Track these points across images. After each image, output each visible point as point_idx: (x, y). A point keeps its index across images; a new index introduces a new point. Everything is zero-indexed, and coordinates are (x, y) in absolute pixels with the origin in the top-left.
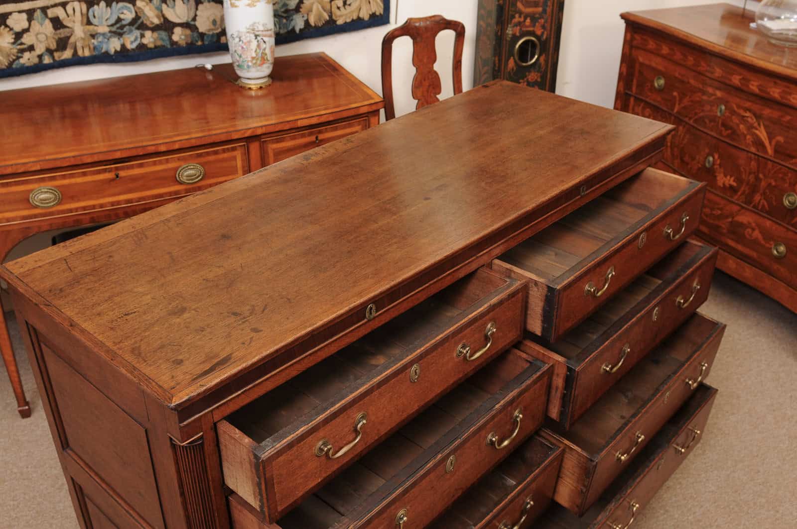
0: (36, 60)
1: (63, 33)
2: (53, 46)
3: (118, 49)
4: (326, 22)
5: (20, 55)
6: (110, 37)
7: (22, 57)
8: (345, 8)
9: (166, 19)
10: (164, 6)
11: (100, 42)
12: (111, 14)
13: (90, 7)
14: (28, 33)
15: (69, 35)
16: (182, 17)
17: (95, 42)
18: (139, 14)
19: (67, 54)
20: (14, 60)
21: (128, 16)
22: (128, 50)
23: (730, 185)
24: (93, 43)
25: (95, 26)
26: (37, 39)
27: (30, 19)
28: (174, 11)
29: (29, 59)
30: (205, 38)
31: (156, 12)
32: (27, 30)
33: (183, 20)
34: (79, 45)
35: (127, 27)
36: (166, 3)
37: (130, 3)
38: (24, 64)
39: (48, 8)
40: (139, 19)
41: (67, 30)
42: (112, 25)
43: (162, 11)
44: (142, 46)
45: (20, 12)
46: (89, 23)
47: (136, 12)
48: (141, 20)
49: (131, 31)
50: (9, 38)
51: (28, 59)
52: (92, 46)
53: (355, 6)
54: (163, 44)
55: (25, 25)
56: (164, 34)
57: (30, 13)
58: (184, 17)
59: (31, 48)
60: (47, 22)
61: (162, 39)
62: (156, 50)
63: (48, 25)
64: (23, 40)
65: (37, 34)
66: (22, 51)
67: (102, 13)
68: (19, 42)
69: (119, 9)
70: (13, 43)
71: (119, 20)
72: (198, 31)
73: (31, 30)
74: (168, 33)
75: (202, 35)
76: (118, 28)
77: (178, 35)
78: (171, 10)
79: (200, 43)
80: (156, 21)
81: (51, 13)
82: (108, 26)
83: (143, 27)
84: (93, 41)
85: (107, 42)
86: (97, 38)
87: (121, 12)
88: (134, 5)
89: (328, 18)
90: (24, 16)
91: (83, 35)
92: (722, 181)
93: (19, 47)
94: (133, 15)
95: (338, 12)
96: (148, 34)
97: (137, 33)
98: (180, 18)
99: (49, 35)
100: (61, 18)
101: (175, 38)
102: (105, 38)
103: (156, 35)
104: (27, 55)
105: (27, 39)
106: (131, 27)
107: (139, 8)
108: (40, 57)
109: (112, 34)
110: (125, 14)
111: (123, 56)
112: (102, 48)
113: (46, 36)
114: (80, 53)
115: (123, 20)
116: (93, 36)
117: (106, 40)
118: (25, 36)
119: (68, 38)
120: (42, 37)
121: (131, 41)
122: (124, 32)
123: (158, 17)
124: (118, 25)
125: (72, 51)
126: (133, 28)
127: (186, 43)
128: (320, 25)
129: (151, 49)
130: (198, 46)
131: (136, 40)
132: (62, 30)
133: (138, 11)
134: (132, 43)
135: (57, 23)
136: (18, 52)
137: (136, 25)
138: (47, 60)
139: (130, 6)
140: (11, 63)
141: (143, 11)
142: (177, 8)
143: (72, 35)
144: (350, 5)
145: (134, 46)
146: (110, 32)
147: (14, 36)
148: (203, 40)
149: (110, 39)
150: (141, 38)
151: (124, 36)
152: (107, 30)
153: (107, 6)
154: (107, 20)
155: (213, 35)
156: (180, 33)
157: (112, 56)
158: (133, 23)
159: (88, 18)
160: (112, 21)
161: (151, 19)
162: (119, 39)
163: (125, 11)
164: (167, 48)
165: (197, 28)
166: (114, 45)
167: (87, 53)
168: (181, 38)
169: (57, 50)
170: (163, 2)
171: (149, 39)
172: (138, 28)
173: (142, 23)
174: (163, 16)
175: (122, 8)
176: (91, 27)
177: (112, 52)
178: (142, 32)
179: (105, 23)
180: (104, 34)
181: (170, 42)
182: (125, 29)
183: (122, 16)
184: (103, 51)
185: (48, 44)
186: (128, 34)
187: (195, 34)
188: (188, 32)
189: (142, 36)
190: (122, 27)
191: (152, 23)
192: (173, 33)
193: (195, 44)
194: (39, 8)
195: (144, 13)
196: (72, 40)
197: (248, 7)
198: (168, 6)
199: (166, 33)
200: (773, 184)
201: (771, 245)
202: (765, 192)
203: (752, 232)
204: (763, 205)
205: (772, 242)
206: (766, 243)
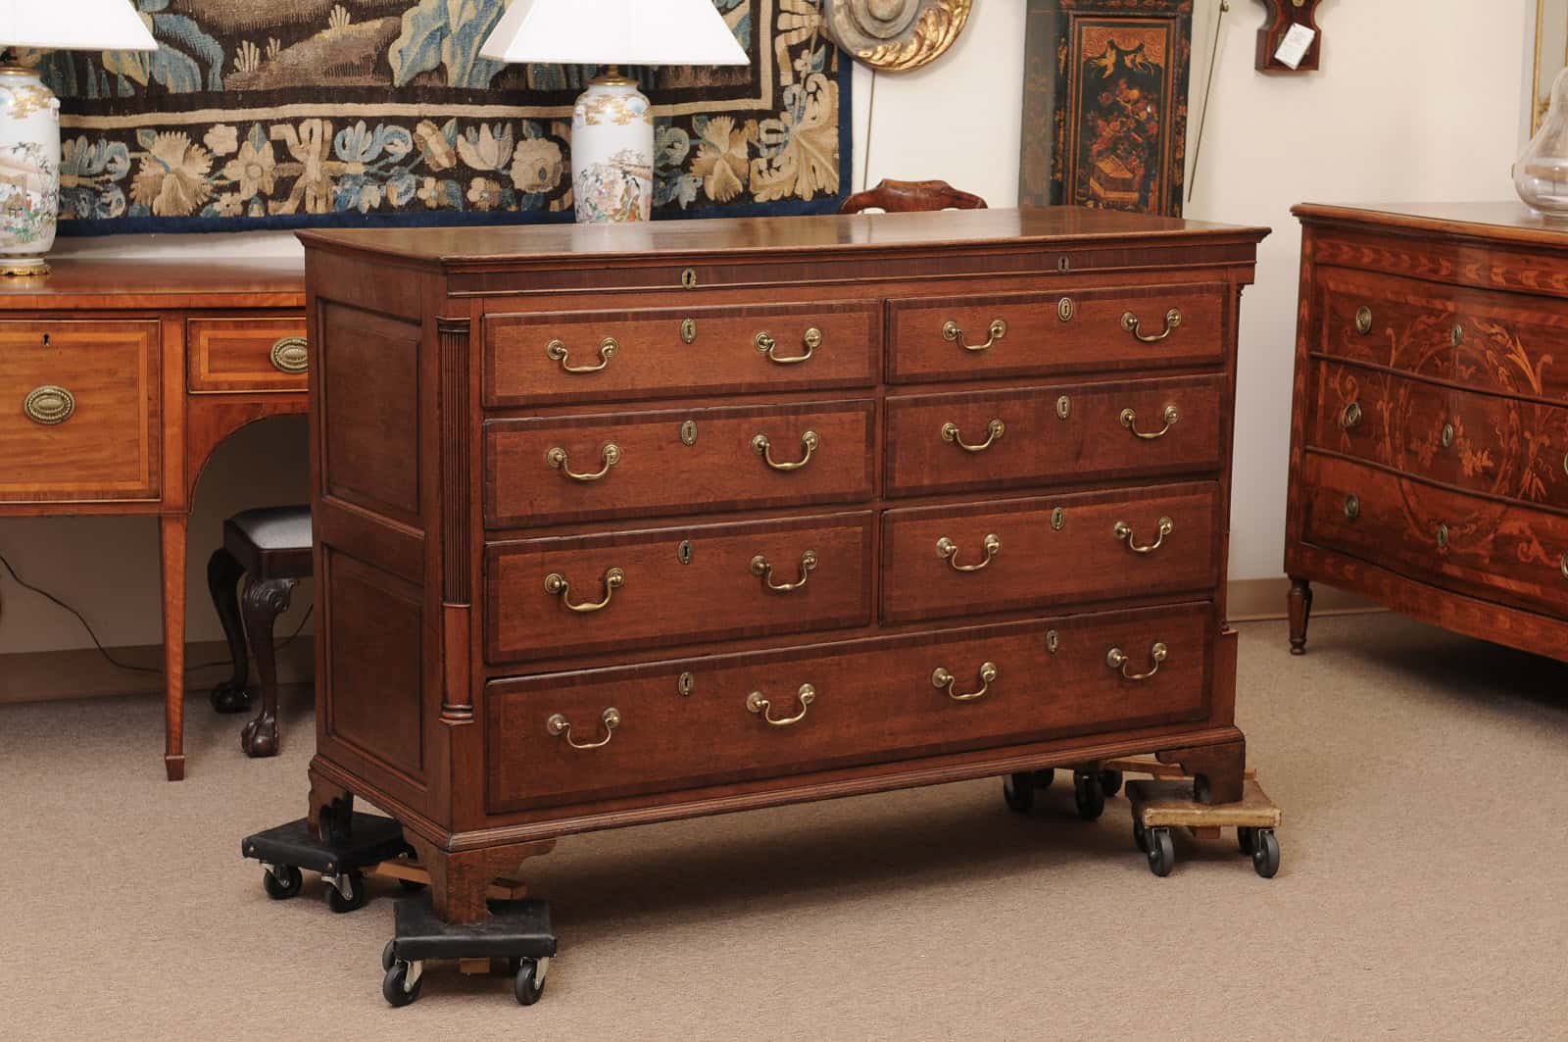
0: (239, 209)
1: (288, 169)
2: (269, 190)
3: (376, 205)
4: (736, 195)
5: (215, 195)
6: (365, 183)
7: (219, 201)
8: (770, 175)
9: (460, 162)
10: (460, 139)
11: (347, 190)
12: (372, 143)
13: (340, 130)
14: (234, 161)
15: (296, 174)
16: (488, 162)
17: (338, 189)
18: (418, 147)
19: (288, 207)
20: (204, 204)
21: (401, 149)
22: (393, 207)
23: (1483, 467)
24: (335, 192)
25: (344, 162)
26: (247, 171)
27: (241, 139)
28: (477, 150)
29: (228, 206)
30: (524, 200)
31: (447, 146)
32: (233, 156)
33: (490, 166)
34: (310, 193)
35: (397, 168)
36: (464, 135)
37: (406, 128)
38: (219, 213)
39: (272, 122)
40: (418, 156)
41: (295, 165)
42: (371, 163)
43: (456, 148)
44: (416, 203)
45: (228, 124)
46: (333, 156)
47: (414, 144)
48: (420, 159)
49: (401, 176)
50: (203, 165)
51: (226, 205)
52: (331, 198)
53: (787, 172)
54: (451, 204)
55: (233, 146)
56: (454, 187)
57: (243, 128)
58: (492, 162)
59: (235, 187)
60: (268, 145)
61: (451, 195)
62: (439, 211)
63: (268, 150)
64: (225, 172)
65: (249, 164)
66: (220, 190)
67: (358, 142)
68: (218, 174)
69: (387, 136)
70: (209, 175)
71: (384, 154)
72: (513, 187)
73: (240, 157)
74: (462, 186)
75: (519, 195)
76: (380, 169)
77: (479, 192)
78: (472, 147)
79: (513, 208)
80: (445, 163)
81: (276, 132)
82: (364, 164)
83: (422, 170)
84: (334, 188)
85: (358, 192)
86: (343, 184)
87: (389, 141)
88: (413, 131)
89: (741, 190)
90: (234, 131)
91: (319, 179)
92: (1471, 466)
93: (216, 182)
94: (410, 148)
95: (759, 181)
96: (430, 182)
97: (411, 179)
98: (485, 163)
99: (266, 169)
100: (288, 143)
101: (473, 196)
102: (357, 184)
103: (441, 186)
104: (226, 198)
105: (232, 171)
106: (403, 168)
107: (421, 138)
108: (246, 204)
109: (370, 179)
110: (396, 146)
111: (383, 219)
112: (349, 202)
113: (262, 169)
114: (309, 208)
115: (392, 155)
116: (336, 180)
117: (358, 188)
118: (229, 164)
119: (295, 179)
120: (255, 171)
121: (398, 193)
122: (390, 177)
123: (448, 155)
124: (381, 164)
125: (298, 202)
126: (406, 170)
127: (490, 206)
128: (725, 200)
129: (431, 209)
130: (511, 212)
131: (406, 192)
132: (286, 165)
133: (417, 141)
134: (400, 195)
135: (281, 151)
136: (213, 191)
137: (411, 166)
138: (256, 212)
139: (407, 132)
140: (199, 209)
141: (426, 142)
142: (481, 143)
143: (301, 174)
144: (778, 169)
145: (403, 201)
146: (366, 174)
147: (211, 163)
148: (519, 204)
149: (365, 187)
150: (417, 189)
151: (388, 183)
152: (362, 169)
153: (367, 130)
154: (364, 153)
155: (538, 196)
156: (482, 188)
157: (364, 216)
158: (405, 161)
159: (332, 148)
160: (373, 155)
161: (437, 159)
162: (379, 187)
163: (396, 141)
164: (457, 211)
165: (512, 182)
166: (370, 197)
167: (321, 209)
168: (482, 197)
169: (273, 197)
170: (459, 133)
171: (431, 191)
172: (413, 172)
173: (423, 161)
174: (457, 154)
175: (392, 135)
176: (334, 165)
177: (364, 209)
178: (421, 179)
179: (359, 157)
180: (355, 178)
181: (464, 202)
182: (392, 171)
183: (390, 149)
184: (350, 206)
185: (263, 183)
186: (396, 180)
187: (508, 192)
188: (496, 187)
189: (420, 185)
190: (388, 167)
191: (439, 166)
192: (469, 188)
193: (505, 210)
194: (259, 121)
195: (427, 146)
196: (300, 183)
197: (616, 124)
198: (467, 140)
199: (459, 186)
200: (1547, 442)
201: (1558, 561)
202: (1537, 464)
203: (1529, 548)
204: (1538, 488)
205: (1560, 556)
206: (1552, 560)
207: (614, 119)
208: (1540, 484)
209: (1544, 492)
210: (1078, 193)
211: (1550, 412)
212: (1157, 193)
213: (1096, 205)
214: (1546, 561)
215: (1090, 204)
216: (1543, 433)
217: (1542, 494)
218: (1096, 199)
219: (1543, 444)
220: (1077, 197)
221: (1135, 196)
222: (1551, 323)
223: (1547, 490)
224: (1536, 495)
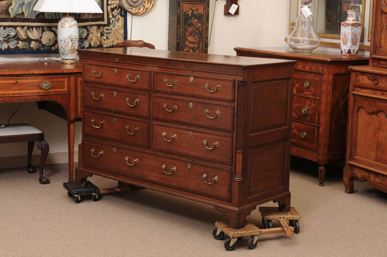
3: (6, 48)
4: (98, 46)
8: (107, 40)
9: (28, 37)
10: (28, 31)
12: (5, 32)
16: (36, 37)
18: (17, 33)
21: (13, 34)
22: (11, 49)
28: (32, 34)
30: (45, 47)
31: (25, 33)
33: (36, 38)
35: (12, 39)
36: (29, 30)
37: (14, 28)
40: (17, 36)
42: (5, 37)
44: (17, 48)
47: (16, 33)
49: (13, 41)
53: (111, 40)
54: (26, 48)
56: (27, 43)
58: (37, 37)
61: (26, 46)
62: (23, 50)
67: (1, 32)
71: (8, 35)
72: (42, 44)
74: (29, 43)
75: (44, 45)
76: (7, 39)
77: (33, 45)
79: (42, 49)
80: (24, 37)
82: (3, 38)
83: (18, 39)
87: (10, 32)
88: (16, 29)
89: (99, 44)
94: (15, 34)
95: (104, 42)
96: (20, 42)
97: (15, 42)
98: (35, 37)
101: (32, 46)
103: (23, 43)
107: (18, 31)
109: (5, 41)
111: (8, 52)
115: (10, 35)
117: (1, 44)
121: (12, 45)
122: (10, 41)
123: (25, 35)
124: (8, 37)
126: (14, 39)
127: (36, 48)
128: (96, 47)
129: (21, 49)
130: (42, 50)
131: (14, 45)
133: (17, 32)
134: (13, 46)
137: (16, 38)
139: (14, 30)
141: (19, 32)
142: (33, 32)
144: (109, 39)
145: (14, 47)
146: (4, 40)
148: (44, 48)
149: (3, 43)
150: (17, 44)
151: (9, 43)
153: (3, 29)
154: (3, 35)
155: (48, 46)
156: (34, 44)
157: (3, 51)
158: (14, 37)
160: (5, 35)
161: (22, 36)
162: (7, 44)
163: (11, 32)
164: (28, 50)
165: (42, 42)
166: (5, 46)
168: (34, 46)
170: (28, 30)
171: (21, 45)
172: (16, 40)
173: (18, 37)
174: (27, 35)
175: (10, 30)
177: (3, 49)
178: (18, 41)
179: (2, 36)
180: (0, 41)
181: (29, 47)
183: (10, 34)
187: (41, 45)
188: (38, 43)
189: (18, 43)
190: (9, 38)
191: (23, 38)
192: (31, 44)
195: (20, 33)
197: (69, 28)
198: (30, 31)
199: (28, 43)
200: (298, 105)
201: (301, 134)
202: (295, 110)
203: (293, 131)
204: (296, 116)
205: (301, 133)
206: (299, 134)
207: (68, 26)
208: (296, 115)
209: (297, 117)
210: (183, 45)
211: (298, 98)
212: (202, 45)
213: (187, 48)
214: (298, 134)
215: (186, 48)
216: (297, 103)
217: (297, 118)
218: (187, 47)
219: (297, 106)
220: (183, 46)
221: (197, 45)
222: (298, 77)
223: (298, 117)
224: (295, 118)
